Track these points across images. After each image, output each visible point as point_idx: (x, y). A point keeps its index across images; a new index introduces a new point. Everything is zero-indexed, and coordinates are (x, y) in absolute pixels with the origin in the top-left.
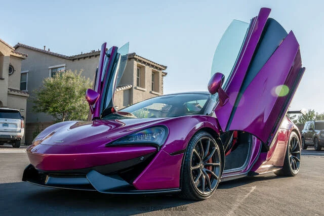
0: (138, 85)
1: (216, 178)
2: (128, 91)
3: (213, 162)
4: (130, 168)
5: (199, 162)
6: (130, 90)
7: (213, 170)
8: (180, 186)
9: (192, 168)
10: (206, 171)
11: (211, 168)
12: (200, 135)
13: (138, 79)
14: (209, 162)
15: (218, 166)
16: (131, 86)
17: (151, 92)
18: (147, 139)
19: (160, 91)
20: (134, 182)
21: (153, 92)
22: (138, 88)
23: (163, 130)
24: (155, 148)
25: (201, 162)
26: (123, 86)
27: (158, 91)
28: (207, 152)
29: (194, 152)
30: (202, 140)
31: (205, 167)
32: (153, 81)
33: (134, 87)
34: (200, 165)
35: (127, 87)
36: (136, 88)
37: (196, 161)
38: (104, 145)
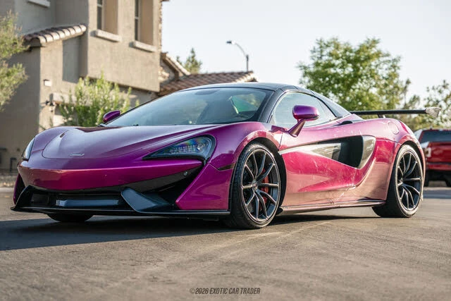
0: (99, 27)
1: (274, 203)
2: (75, 42)
3: (269, 183)
4: (170, 185)
5: (251, 181)
6: (81, 39)
7: (269, 193)
8: (229, 208)
9: (243, 187)
10: (261, 193)
11: (267, 190)
12: (254, 146)
13: (99, 10)
14: (264, 181)
15: (276, 187)
16: (84, 28)
17: (132, 45)
18: (191, 151)
19: (155, 40)
20: (177, 201)
21: (138, 44)
22: (101, 33)
23: (209, 140)
24: (200, 162)
25: (254, 181)
26: (61, 29)
27: (149, 41)
28: (262, 169)
29: (246, 168)
30: (256, 154)
31: (260, 188)
32: (137, 14)
33: (90, 31)
34: (253, 185)
35: (73, 32)
36: (94, 35)
37: (248, 180)
38: (141, 158)
